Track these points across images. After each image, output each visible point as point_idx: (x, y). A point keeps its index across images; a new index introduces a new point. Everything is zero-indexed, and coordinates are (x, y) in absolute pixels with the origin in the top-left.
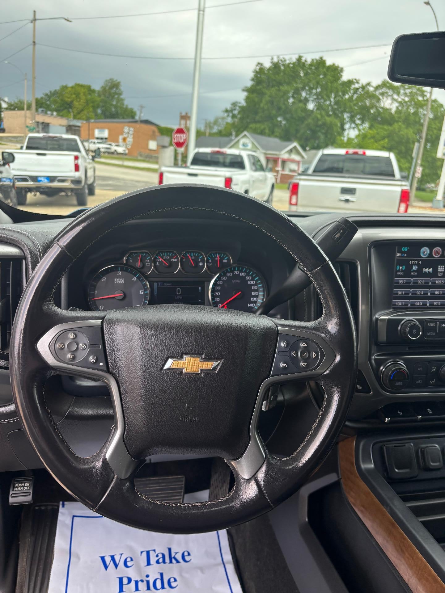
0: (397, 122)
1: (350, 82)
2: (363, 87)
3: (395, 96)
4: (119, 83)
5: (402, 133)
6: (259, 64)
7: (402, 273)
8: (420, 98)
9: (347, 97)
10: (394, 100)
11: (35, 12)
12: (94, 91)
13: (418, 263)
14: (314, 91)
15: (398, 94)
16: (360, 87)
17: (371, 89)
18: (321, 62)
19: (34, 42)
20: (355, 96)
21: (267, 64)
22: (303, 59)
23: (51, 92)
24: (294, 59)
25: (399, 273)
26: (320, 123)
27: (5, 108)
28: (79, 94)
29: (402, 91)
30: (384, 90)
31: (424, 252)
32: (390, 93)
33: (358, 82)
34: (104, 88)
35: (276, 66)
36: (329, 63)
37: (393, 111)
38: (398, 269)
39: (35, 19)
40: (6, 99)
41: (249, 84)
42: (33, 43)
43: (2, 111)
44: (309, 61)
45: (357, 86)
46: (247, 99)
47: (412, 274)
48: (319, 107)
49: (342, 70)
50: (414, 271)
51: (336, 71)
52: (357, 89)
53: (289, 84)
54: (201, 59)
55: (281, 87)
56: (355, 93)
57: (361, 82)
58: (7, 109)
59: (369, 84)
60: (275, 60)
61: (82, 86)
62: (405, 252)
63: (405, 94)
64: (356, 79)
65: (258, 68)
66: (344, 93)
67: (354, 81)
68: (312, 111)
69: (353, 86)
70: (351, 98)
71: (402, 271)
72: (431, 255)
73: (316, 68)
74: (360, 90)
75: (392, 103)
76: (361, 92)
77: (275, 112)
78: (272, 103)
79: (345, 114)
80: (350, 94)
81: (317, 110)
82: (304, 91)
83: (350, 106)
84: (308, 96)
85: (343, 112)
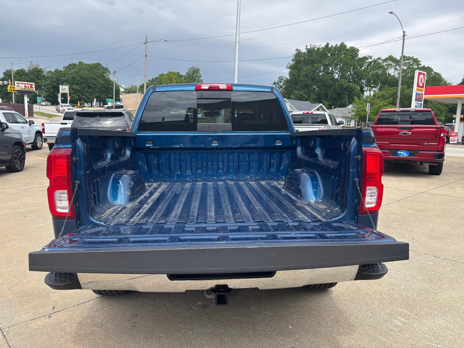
1: (365, 58)
2: (375, 61)
4: (199, 69)
5: (404, 92)
9: (363, 68)
10: (396, 69)
11: (146, 38)
12: (182, 76)
16: (373, 61)
17: (381, 61)
18: (343, 46)
23: (153, 79)
24: (323, 45)
26: (343, 87)
27: (122, 92)
28: (172, 79)
30: (389, 62)
32: (394, 64)
33: (371, 58)
34: (188, 74)
35: (310, 51)
37: (396, 77)
39: (147, 42)
40: (123, 86)
41: (292, 63)
42: (145, 56)
43: (120, 94)
45: (370, 60)
46: (290, 73)
48: (343, 76)
49: (358, 51)
51: (354, 51)
53: (320, 62)
55: (314, 65)
56: (368, 65)
57: (373, 58)
58: (123, 92)
59: (379, 59)
61: (173, 73)
64: (369, 56)
65: (297, 53)
66: (361, 66)
68: (337, 80)
69: (367, 61)
70: (366, 69)
73: (339, 51)
74: (373, 63)
75: (395, 71)
76: (374, 64)
77: (310, 82)
78: (307, 76)
79: (363, 80)
80: (365, 66)
81: (340, 78)
82: (331, 66)
83: (365, 74)
84: (334, 70)
85: (361, 79)
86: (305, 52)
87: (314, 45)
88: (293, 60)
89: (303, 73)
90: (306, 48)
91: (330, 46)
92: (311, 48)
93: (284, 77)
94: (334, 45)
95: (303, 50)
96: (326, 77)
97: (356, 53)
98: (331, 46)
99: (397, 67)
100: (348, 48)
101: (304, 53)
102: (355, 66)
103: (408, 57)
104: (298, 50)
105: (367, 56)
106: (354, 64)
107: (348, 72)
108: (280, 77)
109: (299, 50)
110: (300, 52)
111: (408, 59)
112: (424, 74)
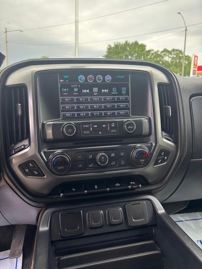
0: (172, 66)
1: (150, 51)
2: (156, 53)
3: (170, 56)
6: (109, 45)
7: (67, 94)
8: (181, 55)
9: (149, 57)
10: (169, 57)
11: (6, 28)
13: (78, 86)
14: (134, 56)
15: (171, 54)
17: (159, 53)
18: (136, 43)
19: (6, 42)
20: (152, 57)
21: (113, 46)
22: (128, 42)
24: (124, 42)
25: (64, 94)
29: (173, 53)
30: (165, 53)
31: (81, 79)
32: (168, 54)
35: (117, 46)
36: (140, 43)
37: (169, 62)
38: (63, 91)
39: (6, 32)
41: (106, 54)
44: (131, 43)
45: (153, 52)
47: (75, 94)
49: (146, 46)
50: (75, 92)
51: (143, 46)
52: (153, 54)
53: (123, 53)
54: (78, 44)
55: (120, 55)
59: (158, 51)
60: (116, 43)
62: (66, 79)
63: (174, 54)
64: (152, 49)
65: (109, 47)
66: (148, 55)
69: (151, 52)
70: (151, 58)
71: (66, 92)
72: (86, 80)
88: (107, 52)
103: (176, 49)
106: (144, 54)
112: (197, 57)
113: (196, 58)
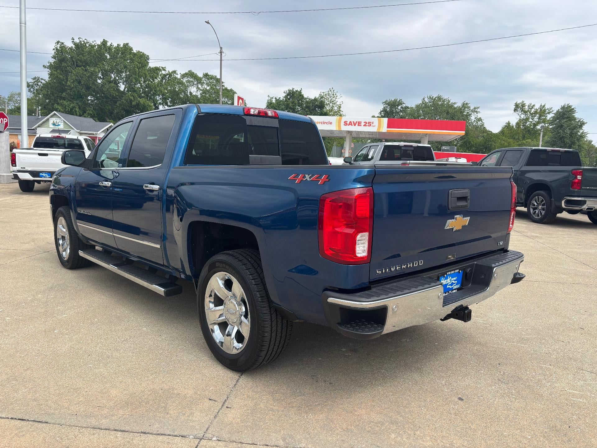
1: (157, 69)
2: (170, 74)
9: (156, 81)
15: (202, 83)
16: (167, 74)
17: (178, 77)
18: (127, 48)
20: (164, 81)
24: (99, 42)
26: (134, 103)
32: (195, 82)
33: (165, 70)
41: (52, 61)
45: (163, 72)
46: (51, 75)
48: (131, 88)
49: (148, 58)
51: (142, 59)
55: (88, 68)
56: (163, 78)
57: (167, 70)
63: (207, 84)
65: (58, 46)
67: (161, 68)
68: (123, 92)
69: (161, 73)
70: (160, 83)
73: (122, 54)
74: (168, 76)
75: (197, 91)
76: (168, 78)
77: (84, 91)
78: (79, 82)
79: (157, 97)
80: (159, 79)
81: (128, 91)
82: (112, 73)
83: (160, 90)
84: (117, 78)
85: (155, 94)
86: (72, 47)
87: (86, 39)
88: (54, 57)
89: (72, 77)
90: (73, 42)
91: (109, 44)
92: (81, 42)
93: (42, 79)
94: (115, 45)
95: (69, 44)
96: (107, 86)
97: (146, 60)
98: (111, 45)
99: (200, 86)
100: (135, 52)
101: (71, 49)
102: (146, 77)
103: (211, 75)
104: (60, 43)
105: (160, 67)
106: (145, 74)
107: (138, 83)
108: (35, 78)
109: (63, 43)
110: (64, 47)
111: (211, 79)
112: (242, 99)
113: (241, 101)
